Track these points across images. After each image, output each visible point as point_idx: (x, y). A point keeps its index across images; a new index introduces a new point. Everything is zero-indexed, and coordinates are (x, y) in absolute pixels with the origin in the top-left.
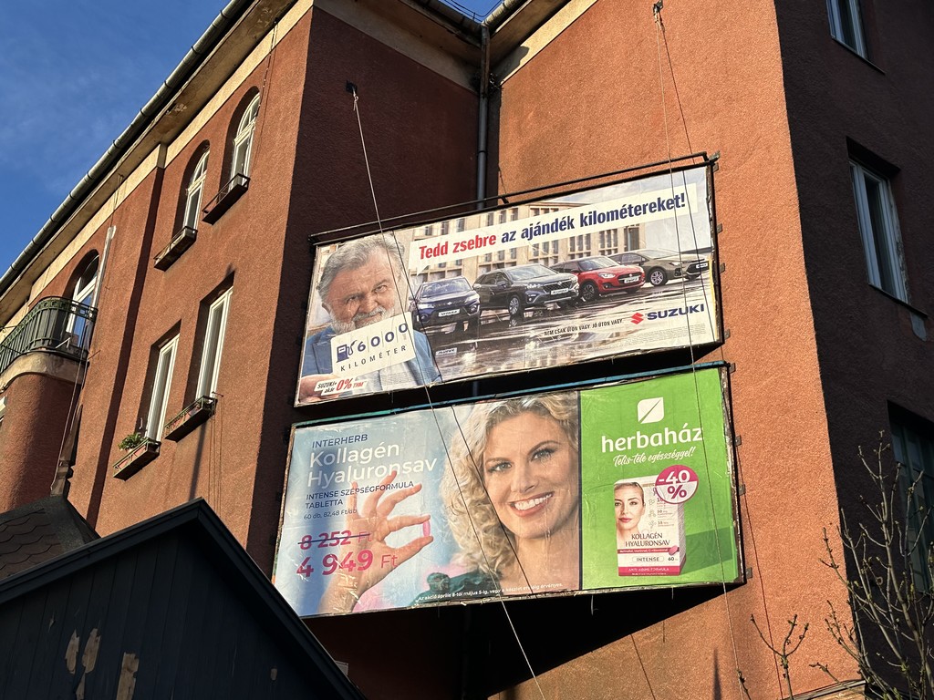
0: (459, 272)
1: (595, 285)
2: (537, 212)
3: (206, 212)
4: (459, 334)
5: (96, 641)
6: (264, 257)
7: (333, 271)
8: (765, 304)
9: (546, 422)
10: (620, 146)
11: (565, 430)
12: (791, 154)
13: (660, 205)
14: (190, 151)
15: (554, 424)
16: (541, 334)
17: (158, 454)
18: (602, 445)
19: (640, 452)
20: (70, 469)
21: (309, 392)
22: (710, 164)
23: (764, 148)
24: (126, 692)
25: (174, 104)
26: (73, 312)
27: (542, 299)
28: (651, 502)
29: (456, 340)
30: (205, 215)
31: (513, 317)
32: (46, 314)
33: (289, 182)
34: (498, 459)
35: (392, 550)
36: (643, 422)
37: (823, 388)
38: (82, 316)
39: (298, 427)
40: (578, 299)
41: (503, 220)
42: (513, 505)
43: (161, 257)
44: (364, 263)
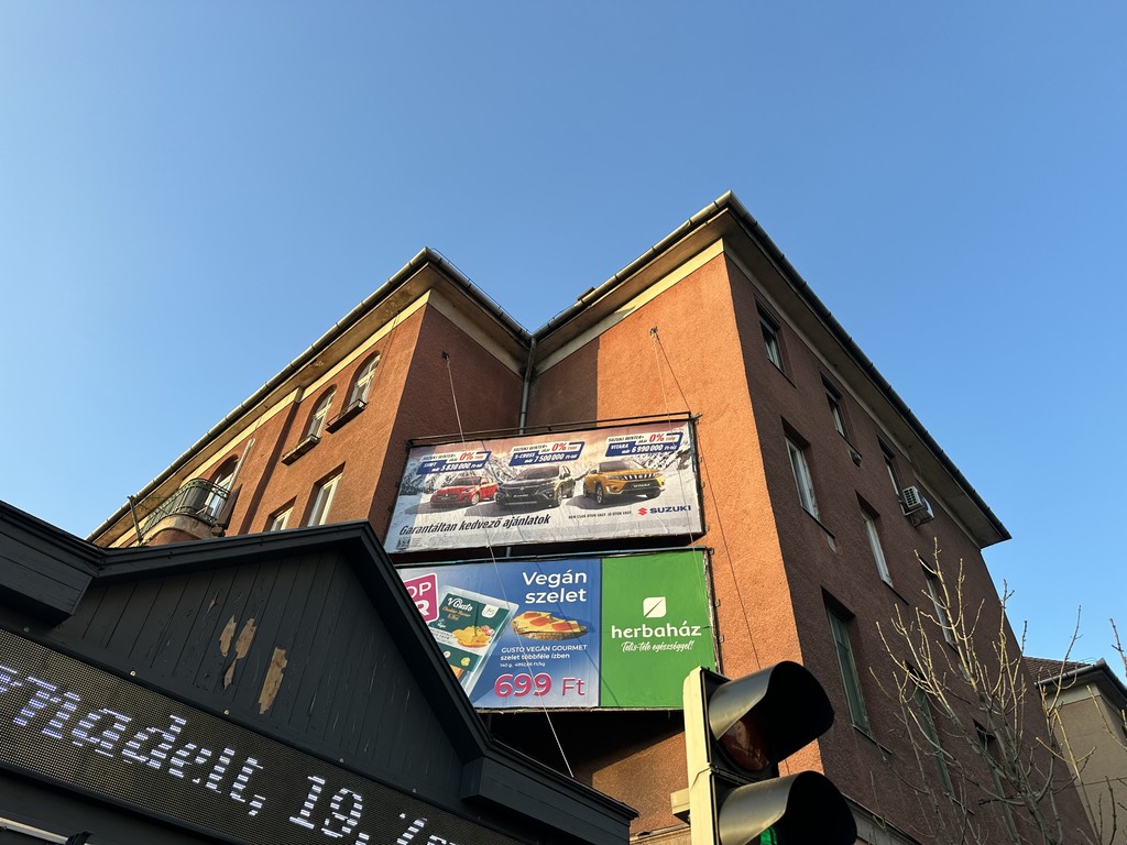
5: (252, 630)
6: (372, 451)
12: (753, 414)
14: (321, 392)
22: (692, 422)
23: (732, 411)
24: (272, 685)
25: (315, 360)
26: (212, 491)
30: (328, 427)
32: (193, 490)
33: (397, 404)
37: (785, 566)
38: (219, 495)
43: (289, 455)
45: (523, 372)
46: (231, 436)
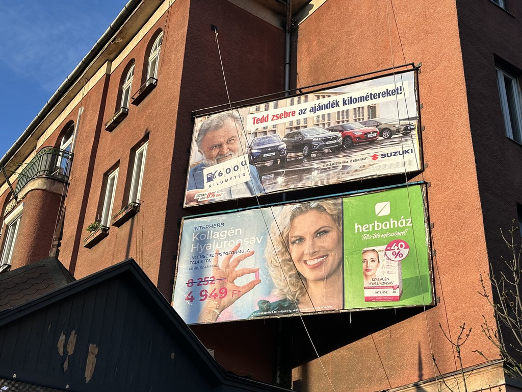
0: (275, 132)
1: (351, 139)
2: (318, 97)
3: (134, 99)
4: (275, 167)
5: (75, 337)
6: (166, 124)
7: (204, 132)
8: (447, 149)
9: (324, 216)
10: (365, 59)
11: (334, 220)
12: (462, 63)
13: (388, 93)
14: (124, 64)
15: (328, 217)
16: (321, 166)
17: (108, 234)
18: (355, 228)
19: (377, 232)
20: (59, 242)
21: (192, 200)
22: (416, 70)
23: (447, 60)
24: (91, 365)
25: (115, 38)
26: (60, 155)
27: (321, 146)
28: (383, 260)
29: (273, 170)
30: (133, 100)
31: (305, 157)
32: (45, 156)
33: (180, 81)
34: (297, 237)
35: (238, 287)
36: (379, 215)
37: (480, 196)
38: (65, 157)
39: (185, 219)
40: (342, 147)
41: (299, 102)
42: (305, 262)
43: (109, 124)
44: (221, 127)
45: (284, 25)
46: (66, 103)
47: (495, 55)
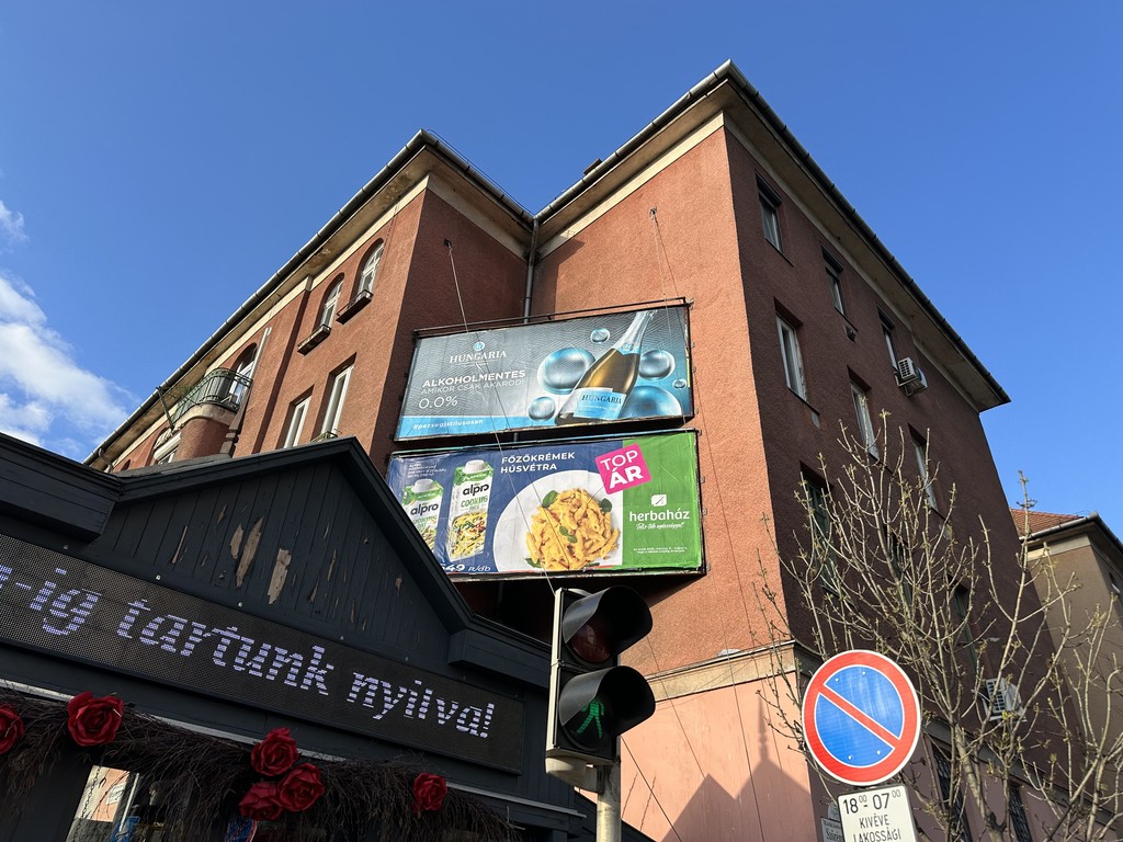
5: (257, 536)
6: (380, 342)
8: (723, 393)
12: (744, 299)
14: (330, 280)
22: (687, 305)
23: (725, 295)
24: (279, 580)
25: (321, 249)
26: (236, 380)
30: (338, 317)
32: (217, 379)
33: (402, 294)
37: (764, 446)
38: (241, 383)
39: (396, 454)
43: (303, 344)
46: (249, 324)
47: (775, 299)
